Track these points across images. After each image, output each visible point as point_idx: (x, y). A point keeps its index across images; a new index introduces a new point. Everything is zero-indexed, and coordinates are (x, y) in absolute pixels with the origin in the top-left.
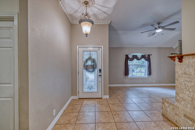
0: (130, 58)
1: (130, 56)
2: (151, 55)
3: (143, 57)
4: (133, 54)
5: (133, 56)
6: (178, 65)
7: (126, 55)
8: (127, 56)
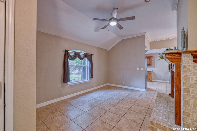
0: (70, 56)
1: (71, 53)
2: (93, 54)
3: (86, 55)
4: (75, 51)
5: (75, 53)
6: (189, 66)
7: (65, 50)
8: (66, 52)
